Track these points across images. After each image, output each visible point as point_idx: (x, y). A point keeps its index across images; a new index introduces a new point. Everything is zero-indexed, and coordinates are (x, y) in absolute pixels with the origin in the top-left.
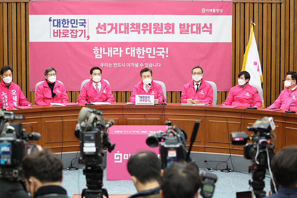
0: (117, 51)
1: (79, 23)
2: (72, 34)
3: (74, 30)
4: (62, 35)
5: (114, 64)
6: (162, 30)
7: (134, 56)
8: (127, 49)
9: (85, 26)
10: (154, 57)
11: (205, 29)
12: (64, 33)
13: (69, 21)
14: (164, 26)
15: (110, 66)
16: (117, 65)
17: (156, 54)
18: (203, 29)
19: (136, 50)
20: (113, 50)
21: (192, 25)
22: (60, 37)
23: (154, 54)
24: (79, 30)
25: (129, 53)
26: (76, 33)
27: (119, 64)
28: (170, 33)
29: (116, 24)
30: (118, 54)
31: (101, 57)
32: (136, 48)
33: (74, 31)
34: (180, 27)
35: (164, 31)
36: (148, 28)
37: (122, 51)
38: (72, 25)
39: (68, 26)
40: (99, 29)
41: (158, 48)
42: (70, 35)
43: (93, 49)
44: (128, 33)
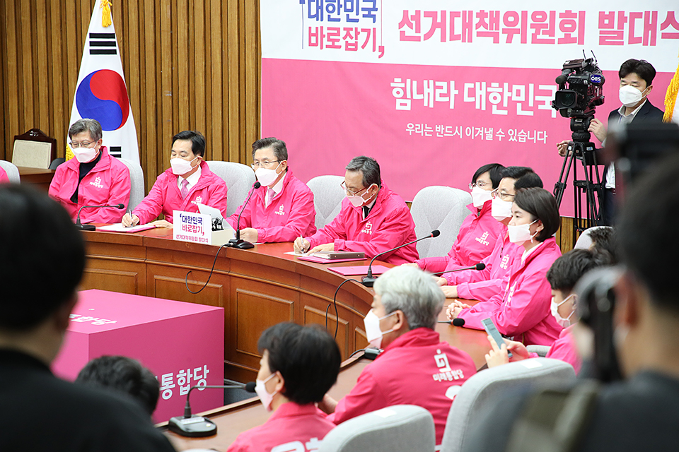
0: (444, 91)
1: (363, 9)
2: (348, 39)
3: (351, 29)
4: (326, 42)
5: (437, 128)
6: (552, 33)
7: (484, 108)
8: (468, 86)
9: (374, 17)
10: (531, 113)
11: (671, 29)
12: (331, 37)
13: (342, 2)
14: (558, 20)
15: (428, 133)
16: (444, 131)
17: (537, 103)
18: (664, 31)
19: (489, 89)
20: (435, 87)
21: (635, 15)
22: (322, 48)
23: (531, 104)
24: (363, 30)
25: (472, 99)
26: (356, 39)
27: (448, 129)
28: (573, 41)
29: (443, 13)
30: (446, 99)
31: (408, 108)
32: (488, 85)
33: (351, 32)
34: (601, 25)
35: (559, 34)
36: (519, 26)
37: (457, 92)
38: (348, 15)
39: (338, 17)
40: (406, 28)
41: (541, 87)
42: (342, 43)
43: (392, 85)
44: (470, 41)
